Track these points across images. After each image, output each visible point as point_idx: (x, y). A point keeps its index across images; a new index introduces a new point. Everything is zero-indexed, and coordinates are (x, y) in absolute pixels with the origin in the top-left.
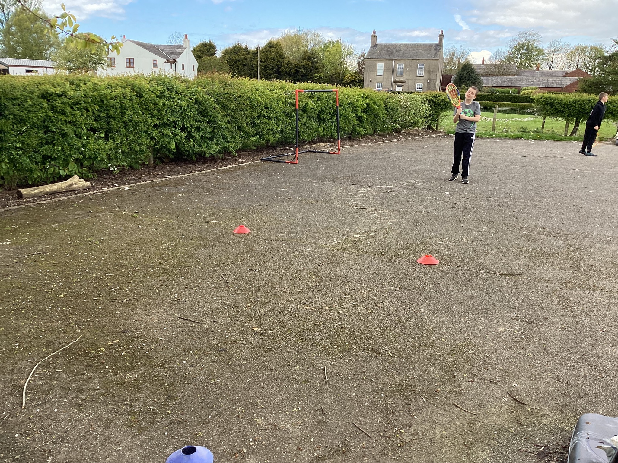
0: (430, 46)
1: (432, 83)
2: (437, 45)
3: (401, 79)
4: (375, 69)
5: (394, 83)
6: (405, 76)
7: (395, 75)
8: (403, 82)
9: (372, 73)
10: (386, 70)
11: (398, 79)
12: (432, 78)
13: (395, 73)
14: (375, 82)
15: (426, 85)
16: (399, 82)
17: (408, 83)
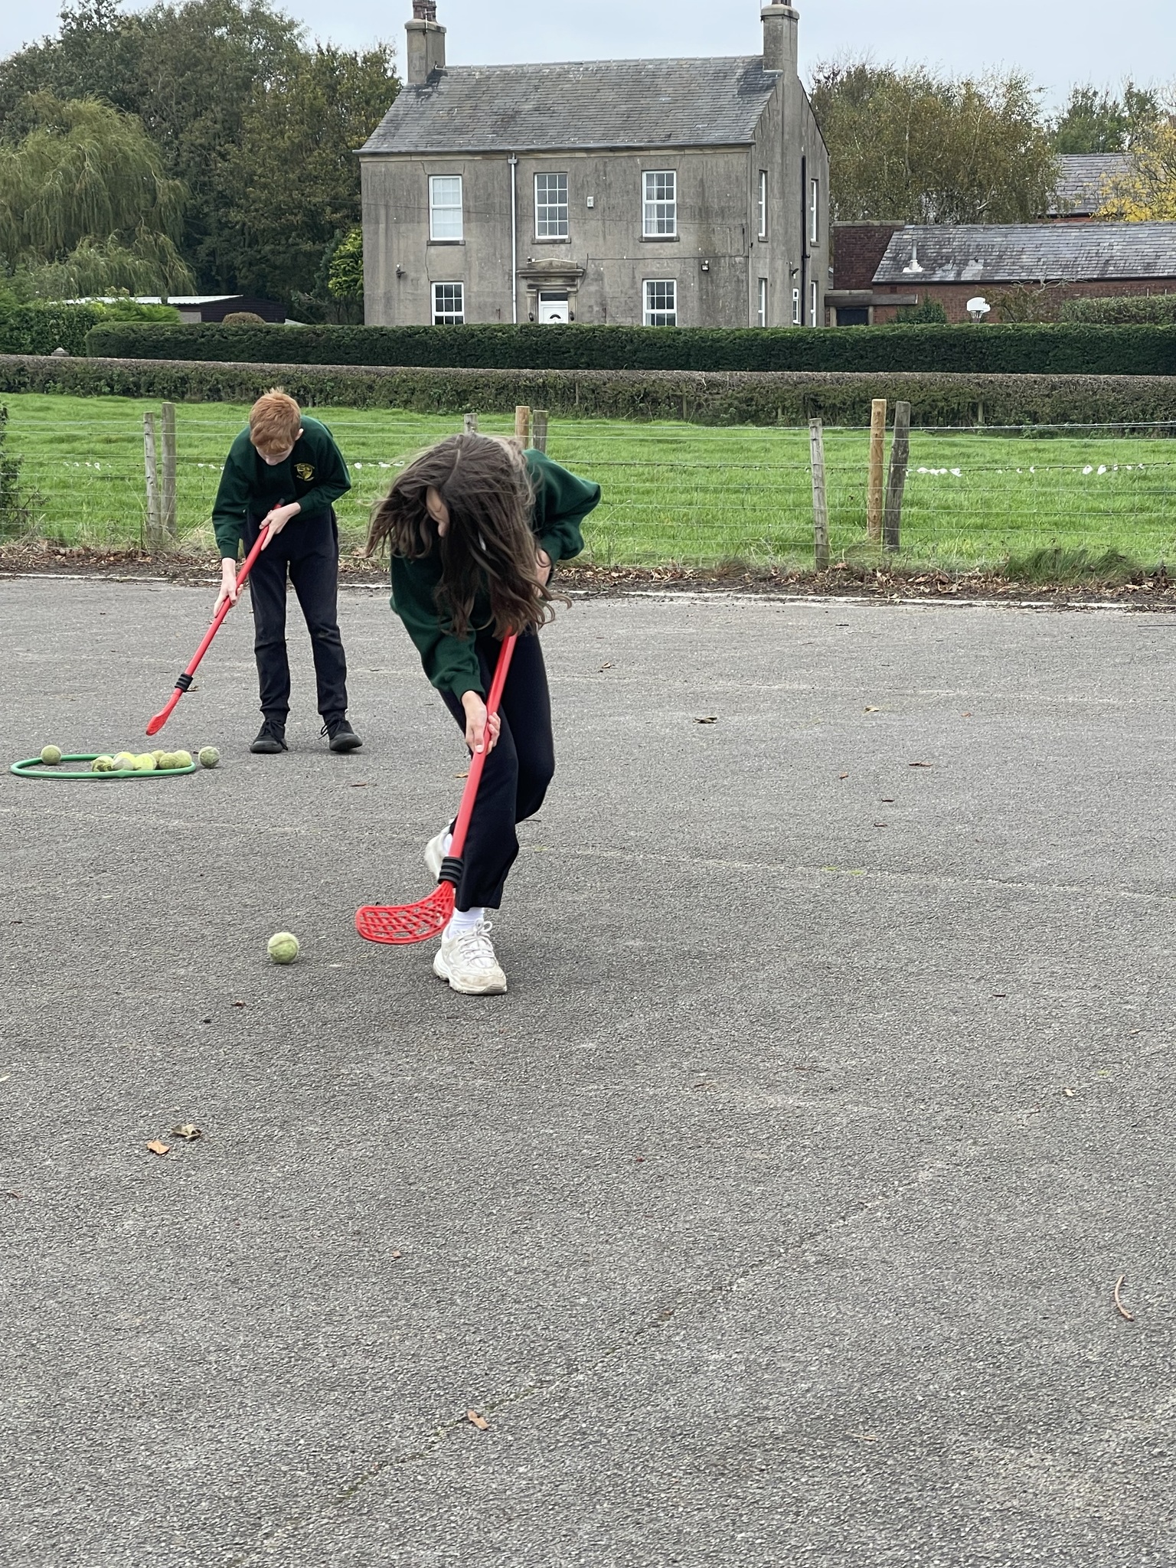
0: (719, 71)
1: (724, 271)
2: (756, 66)
3: (560, 257)
4: (416, 209)
5: (524, 284)
6: (576, 241)
7: (527, 239)
8: (572, 276)
9: (403, 228)
10: (476, 211)
11: (544, 258)
12: (720, 250)
13: (525, 226)
14: (424, 280)
15: (694, 285)
16: (547, 275)
17: (599, 277)
